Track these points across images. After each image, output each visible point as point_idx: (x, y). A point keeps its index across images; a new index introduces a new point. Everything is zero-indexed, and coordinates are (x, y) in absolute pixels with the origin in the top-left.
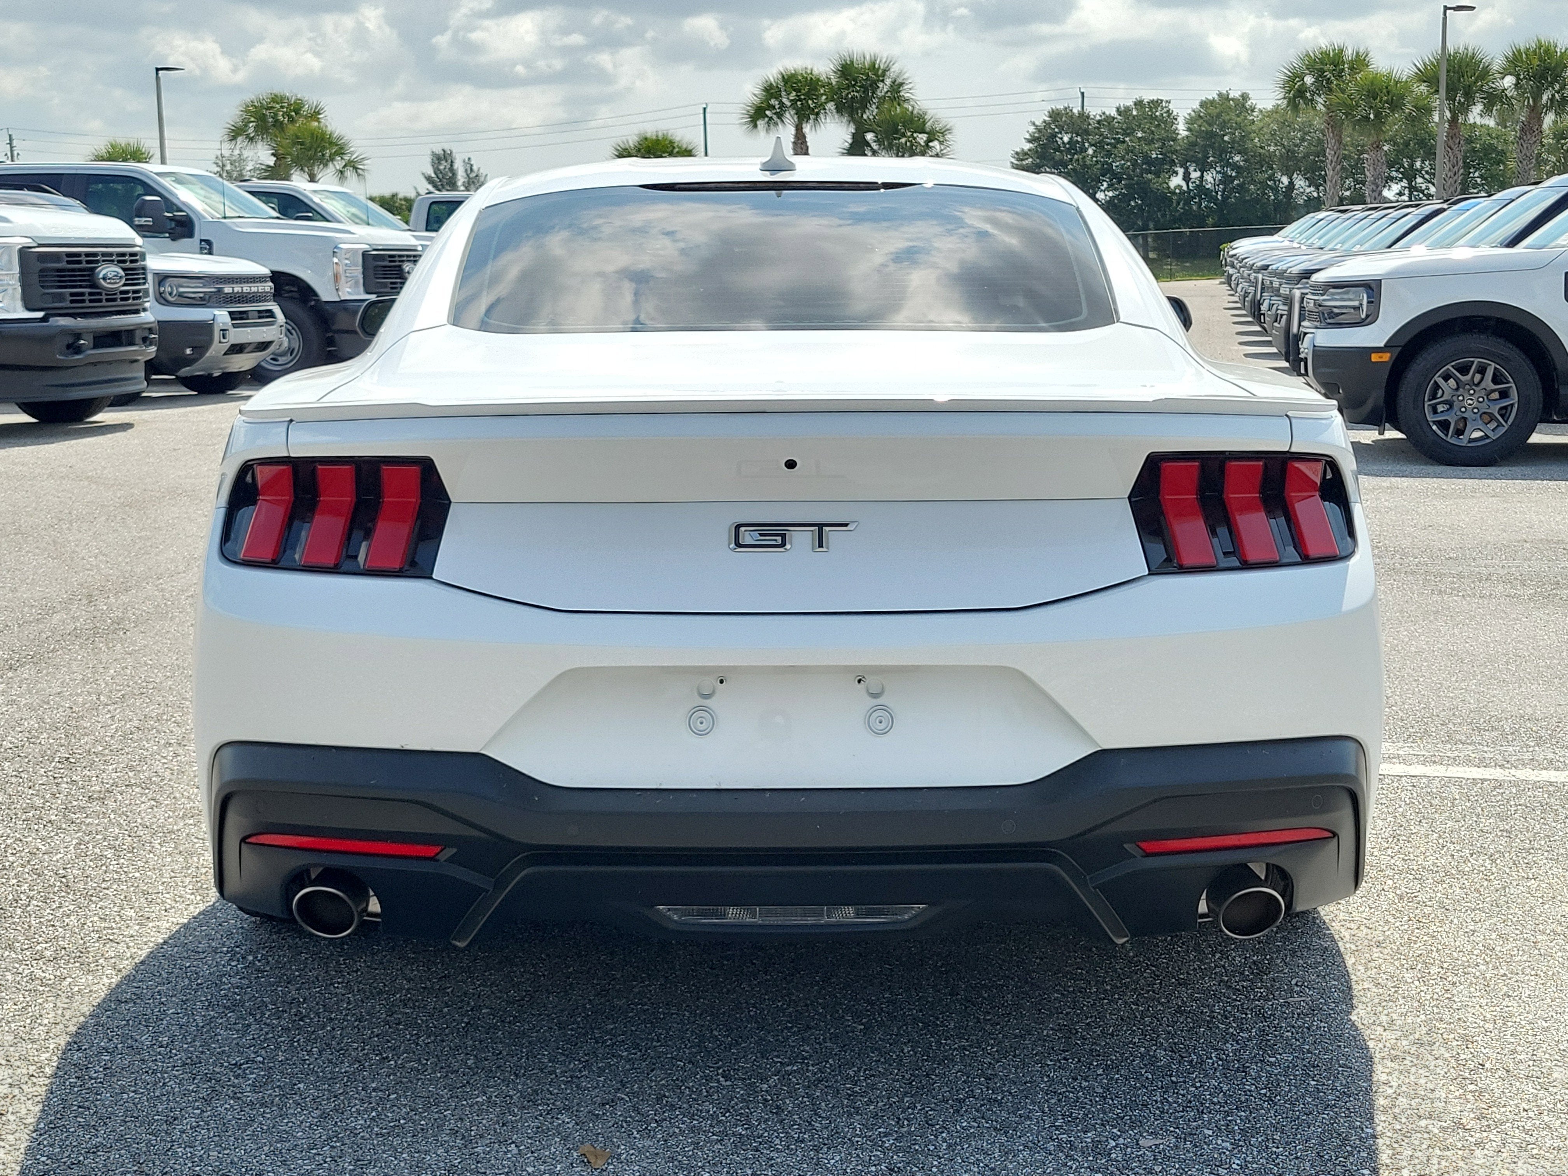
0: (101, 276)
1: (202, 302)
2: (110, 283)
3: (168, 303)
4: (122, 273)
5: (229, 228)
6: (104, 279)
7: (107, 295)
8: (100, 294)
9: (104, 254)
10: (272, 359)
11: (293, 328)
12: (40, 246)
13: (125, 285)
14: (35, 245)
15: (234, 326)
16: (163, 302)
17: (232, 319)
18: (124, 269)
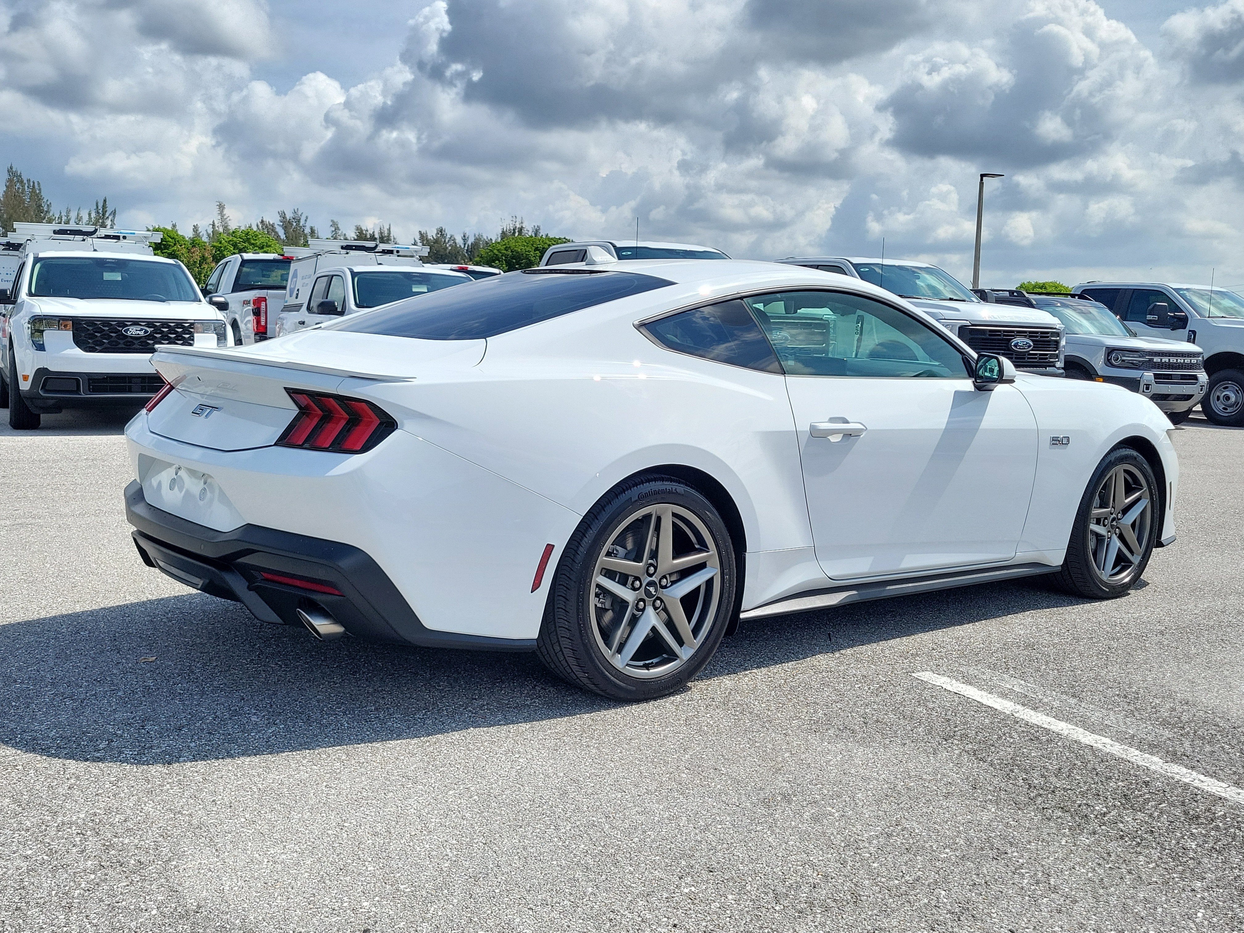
0: (1012, 344)
1: (1134, 366)
2: (1020, 348)
3: (1113, 366)
4: (1031, 344)
5: (1209, 323)
6: (1015, 346)
7: (1016, 355)
8: (1012, 354)
9: (1018, 332)
10: (1224, 408)
11: (1240, 390)
12: (973, 325)
13: (1032, 350)
14: (970, 324)
15: (1156, 383)
16: (1110, 365)
17: (1155, 378)
18: (1033, 341)
